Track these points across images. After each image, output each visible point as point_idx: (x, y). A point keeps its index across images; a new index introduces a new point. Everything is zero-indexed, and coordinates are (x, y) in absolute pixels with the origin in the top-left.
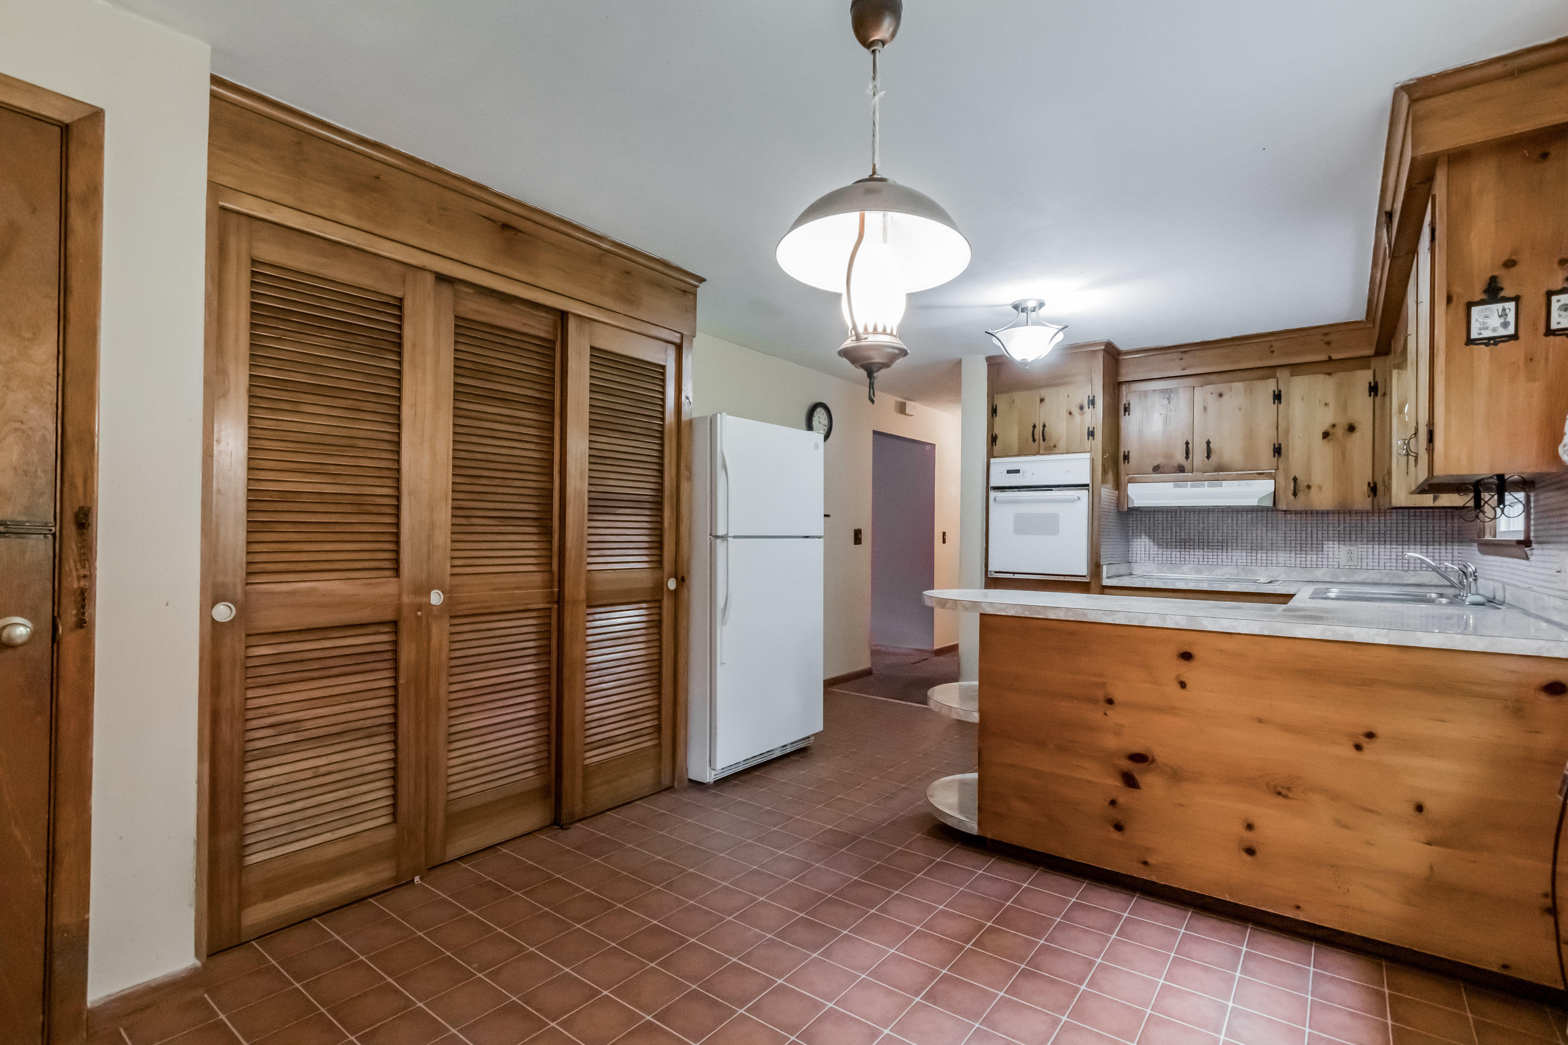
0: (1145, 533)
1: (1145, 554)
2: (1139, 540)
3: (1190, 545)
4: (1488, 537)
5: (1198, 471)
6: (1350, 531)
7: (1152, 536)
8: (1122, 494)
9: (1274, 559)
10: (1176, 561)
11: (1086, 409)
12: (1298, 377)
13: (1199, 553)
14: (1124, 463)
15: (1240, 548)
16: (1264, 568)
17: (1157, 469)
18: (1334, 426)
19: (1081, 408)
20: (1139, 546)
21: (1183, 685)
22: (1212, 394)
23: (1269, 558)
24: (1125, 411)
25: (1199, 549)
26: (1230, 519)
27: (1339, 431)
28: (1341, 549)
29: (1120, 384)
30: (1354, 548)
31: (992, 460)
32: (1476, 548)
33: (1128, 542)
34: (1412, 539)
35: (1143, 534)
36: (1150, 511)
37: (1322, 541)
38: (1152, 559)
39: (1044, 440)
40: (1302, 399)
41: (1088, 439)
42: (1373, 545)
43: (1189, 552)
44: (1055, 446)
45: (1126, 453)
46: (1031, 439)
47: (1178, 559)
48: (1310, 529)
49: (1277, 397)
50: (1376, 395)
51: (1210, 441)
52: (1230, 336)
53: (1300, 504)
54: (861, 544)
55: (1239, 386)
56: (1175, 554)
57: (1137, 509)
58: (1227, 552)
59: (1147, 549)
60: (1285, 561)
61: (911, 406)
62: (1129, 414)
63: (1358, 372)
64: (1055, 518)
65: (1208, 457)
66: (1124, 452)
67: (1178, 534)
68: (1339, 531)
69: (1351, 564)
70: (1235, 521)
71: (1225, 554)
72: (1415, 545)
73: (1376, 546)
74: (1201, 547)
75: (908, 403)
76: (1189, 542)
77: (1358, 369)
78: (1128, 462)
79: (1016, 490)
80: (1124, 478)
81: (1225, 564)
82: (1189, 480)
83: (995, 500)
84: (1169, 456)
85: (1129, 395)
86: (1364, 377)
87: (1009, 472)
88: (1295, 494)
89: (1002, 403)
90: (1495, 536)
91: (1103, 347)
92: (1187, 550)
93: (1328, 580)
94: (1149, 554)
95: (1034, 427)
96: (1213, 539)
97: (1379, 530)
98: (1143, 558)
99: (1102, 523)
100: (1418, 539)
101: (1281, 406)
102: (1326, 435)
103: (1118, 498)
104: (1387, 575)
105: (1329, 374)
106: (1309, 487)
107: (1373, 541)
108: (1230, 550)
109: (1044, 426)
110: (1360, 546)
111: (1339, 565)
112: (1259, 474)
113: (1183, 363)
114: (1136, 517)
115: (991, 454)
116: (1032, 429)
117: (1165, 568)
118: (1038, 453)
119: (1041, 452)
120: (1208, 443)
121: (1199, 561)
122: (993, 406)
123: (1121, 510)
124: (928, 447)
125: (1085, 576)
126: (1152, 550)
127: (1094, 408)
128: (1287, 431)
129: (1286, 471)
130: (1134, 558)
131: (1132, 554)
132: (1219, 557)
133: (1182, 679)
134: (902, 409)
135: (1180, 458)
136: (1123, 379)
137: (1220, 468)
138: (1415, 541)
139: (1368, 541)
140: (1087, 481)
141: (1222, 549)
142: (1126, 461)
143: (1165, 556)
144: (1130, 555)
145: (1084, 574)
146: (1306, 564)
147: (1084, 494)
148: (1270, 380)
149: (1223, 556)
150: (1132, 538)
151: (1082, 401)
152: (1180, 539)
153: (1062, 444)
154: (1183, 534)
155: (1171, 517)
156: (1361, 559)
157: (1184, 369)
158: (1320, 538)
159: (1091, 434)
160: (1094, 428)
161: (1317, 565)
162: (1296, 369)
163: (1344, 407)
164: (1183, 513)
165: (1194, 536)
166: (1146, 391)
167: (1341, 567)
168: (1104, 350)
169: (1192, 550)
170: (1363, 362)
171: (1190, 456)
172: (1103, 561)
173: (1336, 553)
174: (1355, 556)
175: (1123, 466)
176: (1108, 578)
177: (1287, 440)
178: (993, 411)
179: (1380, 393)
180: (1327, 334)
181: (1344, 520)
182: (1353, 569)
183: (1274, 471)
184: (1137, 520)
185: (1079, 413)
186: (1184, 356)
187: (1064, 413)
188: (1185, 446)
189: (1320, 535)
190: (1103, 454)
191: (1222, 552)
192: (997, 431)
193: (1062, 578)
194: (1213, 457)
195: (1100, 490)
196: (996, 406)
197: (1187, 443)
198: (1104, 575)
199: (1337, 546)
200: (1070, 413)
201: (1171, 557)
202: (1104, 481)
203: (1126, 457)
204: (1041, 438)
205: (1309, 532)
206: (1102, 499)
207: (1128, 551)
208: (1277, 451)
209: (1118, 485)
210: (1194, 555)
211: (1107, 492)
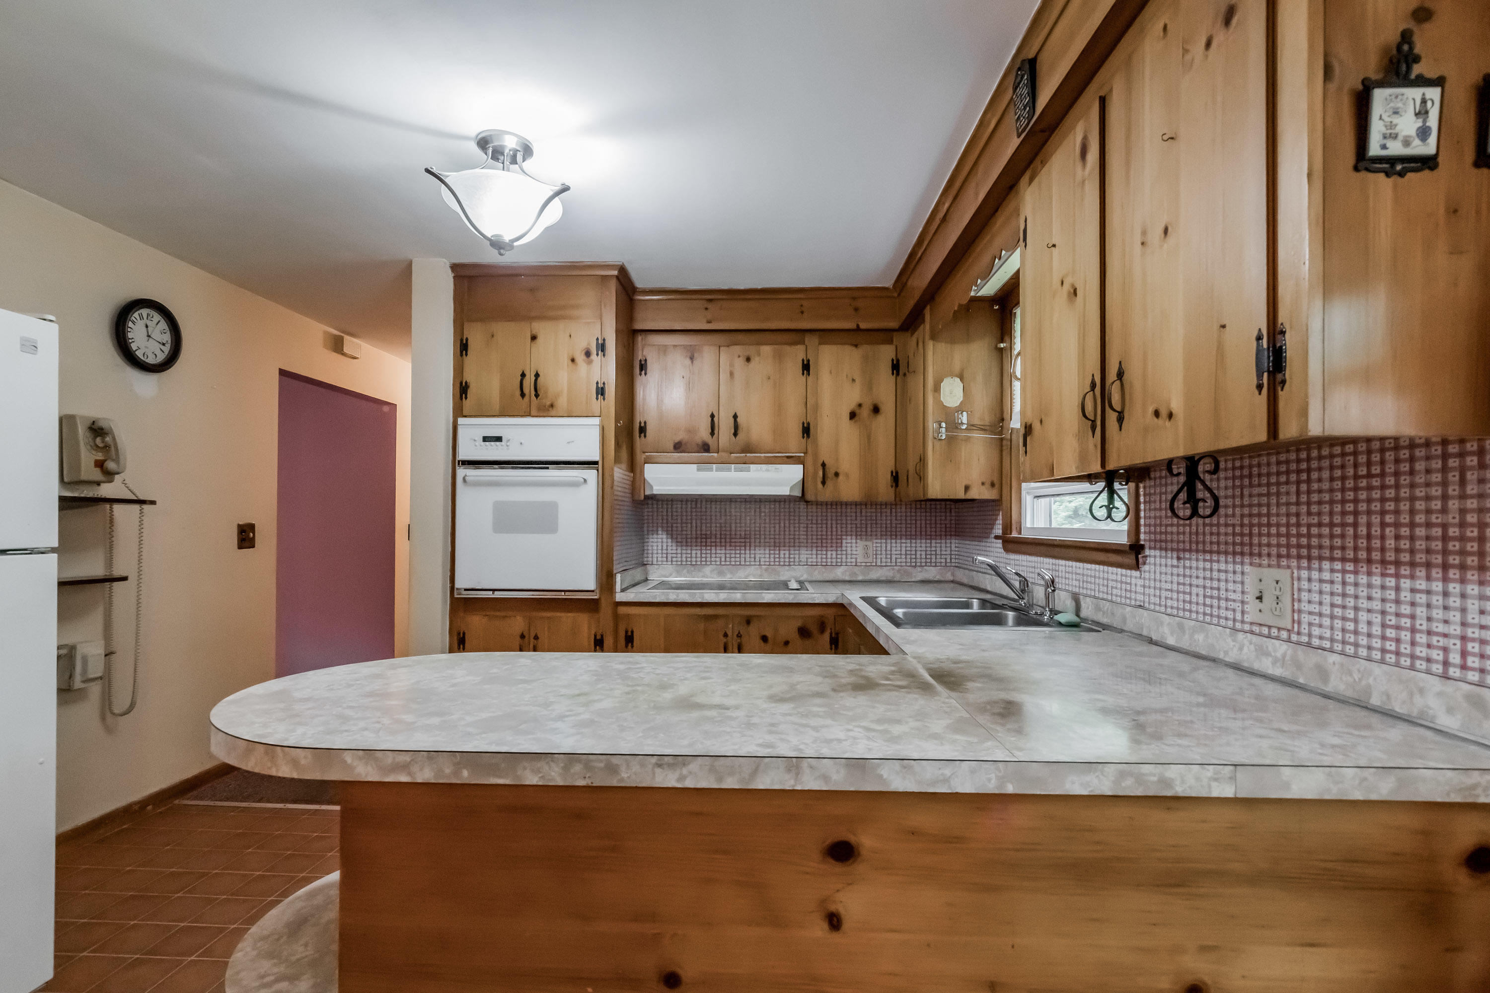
0: (662, 527)
1: (662, 554)
2: (655, 536)
3: (711, 542)
4: (1014, 534)
5: (724, 451)
6: (866, 524)
7: (671, 533)
8: (638, 475)
9: (797, 556)
10: (696, 561)
11: (594, 356)
12: (826, 346)
13: (721, 552)
14: (640, 437)
15: (762, 544)
16: (787, 568)
17: (678, 447)
18: (860, 405)
19: (588, 354)
20: (656, 544)
21: (834, 921)
22: (739, 356)
23: (792, 556)
24: (641, 370)
25: (721, 546)
26: (753, 511)
27: (865, 412)
28: (858, 545)
29: (635, 332)
30: (869, 543)
31: (461, 421)
32: (1001, 545)
33: (643, 539)
34: (918, 533)
35: (660, 529)
36: (667, 500)
37: (841, 535)
38: (669, 559)
39: (537, 396)
40: (831, 373)
41: (597, 399)
42: (886, 539)
43: (711, 550)
44: (552, 406)
45: (643, 425)
46: (518, 392)
47: (699, 559)
48: (829, 522)
49: (806, 367)
50: (898, 374)
51: (738, 414)
52: (760, 287)
53: (826, 494)
54: (253, 547)
55: (767, 349)
56: (696, 552)
57: (653, 498)
58: (750, 550)
59: (665, 547)
60: (807, 558)
61: (351, 344)
62: (646, 374)
63: (881, 346)
64: (552, 508)
65: (735, 434)
66: (640, 423)
67: (699, 529)
68: (856, 524)
69: (866, 560)
70: (758, 514)
71: (748, 552)
72: (921, 539)
73: (889, 541)
74: (723, 544)
75: (347, 338)
76: (711, 538)
77: (880, 344)
78: (645, 436)
79: (496, 466)
80: (640, 457)
81: (748, 563)
82: (715, 461)
83: (464, 480)
84: (691, 431)
85: (647, 350)
86: (887, 353)
87: (486, 439)
88: (824, 483)
89: (475, 335)
90: (1020, 533)
91: (616, 273)
92: (709, 548)
93: (847, 578)
94: (667, 554)
95: (523, 375)
96: (735, 535)
97: (891, 524)
98: (660, 559)
99: (616, 516)
100: (923, 533)
101: (810, 379)
102: (853, 415)
103: (633, 483)
104: (899, 571)
105: (856, 346)
106: (837, 474)
107: (886, 535)
108: (753, 548)
109: (537, 375)
110: (875, 541)
111: (856, 562)
112: (788, 457)
113: (709, 315)
114: (653, 508)
115: (459, 412)
116: (520, 378)
117: (685, 571)
118: (528, 414)
119: (533, 413)
120: (735, 417)
121: (721, 562)
122: (462, 340)
123: (636, 498)
124: (386, 409)
125: (593, 591)
126: (669, 548)
127: (604, 355)
128: (816, 408)
129: (816, 455)
130: (650, 559)
131: (648, 553)
132: (743, 556)
133: (833, 908)
134: (337, 345)
135: (704, 433)
136: (638, 326)
137: (748, 449)
138: (921, 535)
139: (881, 535)
140: (596, 457)
141: (745, 546)
142: (642, 435)
143: (684, 556)
144: (646, 555)
145: (592, 589)
146: (826, 562)
147: (591, 475)
148: (799, 346)
149: (747, 555)
150: (648, 534)
151: (589, 344)
152: (701, 534)
153: (562, 403)
154: (704, 528)
155: (691, 508)
156: (876, 555)
157: (709, 322)
158: (839, 533)
159: (601, 391)
160: (604, 384)
161: (837, 562)
162: (826, 335)
163: (869, 386)
164: (704, 503)
165: (716, 531)
166: (666, 346)
167: (858, 564)
168: (617, 277)
169: (713, 548)
170: (884, 335)
171: (716, 432)
172: (617, 568)
173: (854, 549)
174: (870, 552)
175: (639, 442)
176: (623, 590)
177: (816, 418)
178: (463, 347)
179: (901, 373)
180: (854, 298)
181: (861, 512)
182: (868, 566)
183: (802, 455)
184: (652, 512)
185: (584, 360)
186: (709, 306)
187: (566, 361)
188: (710, 419)
189: (839, 529)
190: (617, 421)
191: (745, 550)
192: (469, 377)
193: (562, 596)
194: (741, 435)
195: (613, 469)
196: (467, 340)
197: (712, 416)
198: (618, 587)
199: (854, 541)
200: (573, 360)
201: (691, 557)
202: (617, 460)
203: (643, 430)
204: (533, 393)
205: (829, 526)
206: (616, 483)
207: (642, 552)
208: (806, 430)
209: (633, 467)
210: (716, 554)
211: (619, 473)
